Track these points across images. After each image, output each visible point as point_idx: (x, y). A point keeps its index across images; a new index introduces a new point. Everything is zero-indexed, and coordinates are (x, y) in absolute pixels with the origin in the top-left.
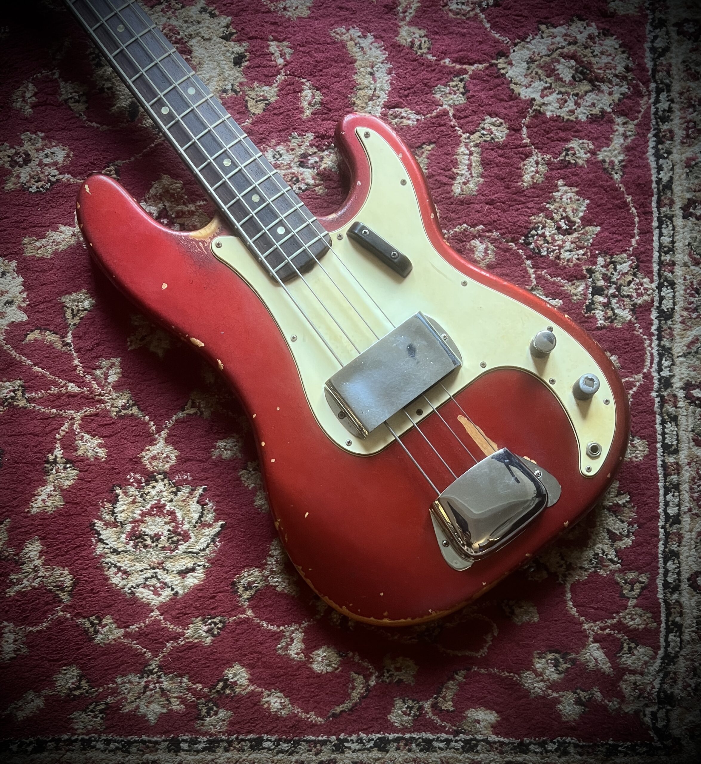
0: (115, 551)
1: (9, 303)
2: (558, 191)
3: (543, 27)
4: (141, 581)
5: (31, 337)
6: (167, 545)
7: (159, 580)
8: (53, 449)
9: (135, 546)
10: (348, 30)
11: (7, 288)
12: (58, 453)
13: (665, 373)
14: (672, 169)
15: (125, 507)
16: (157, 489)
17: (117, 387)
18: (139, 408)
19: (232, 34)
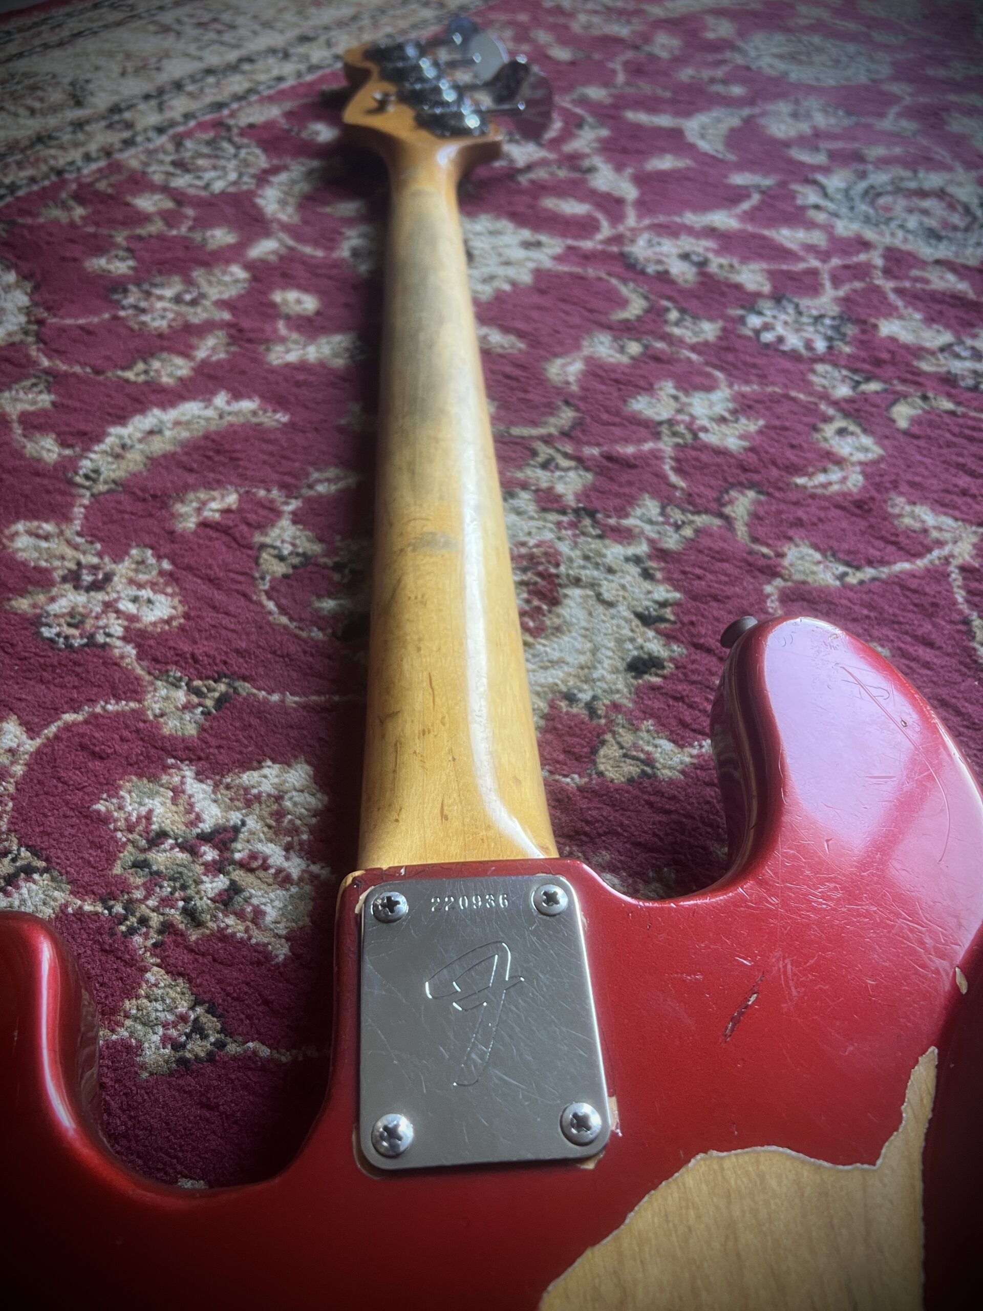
19: (662, 619)
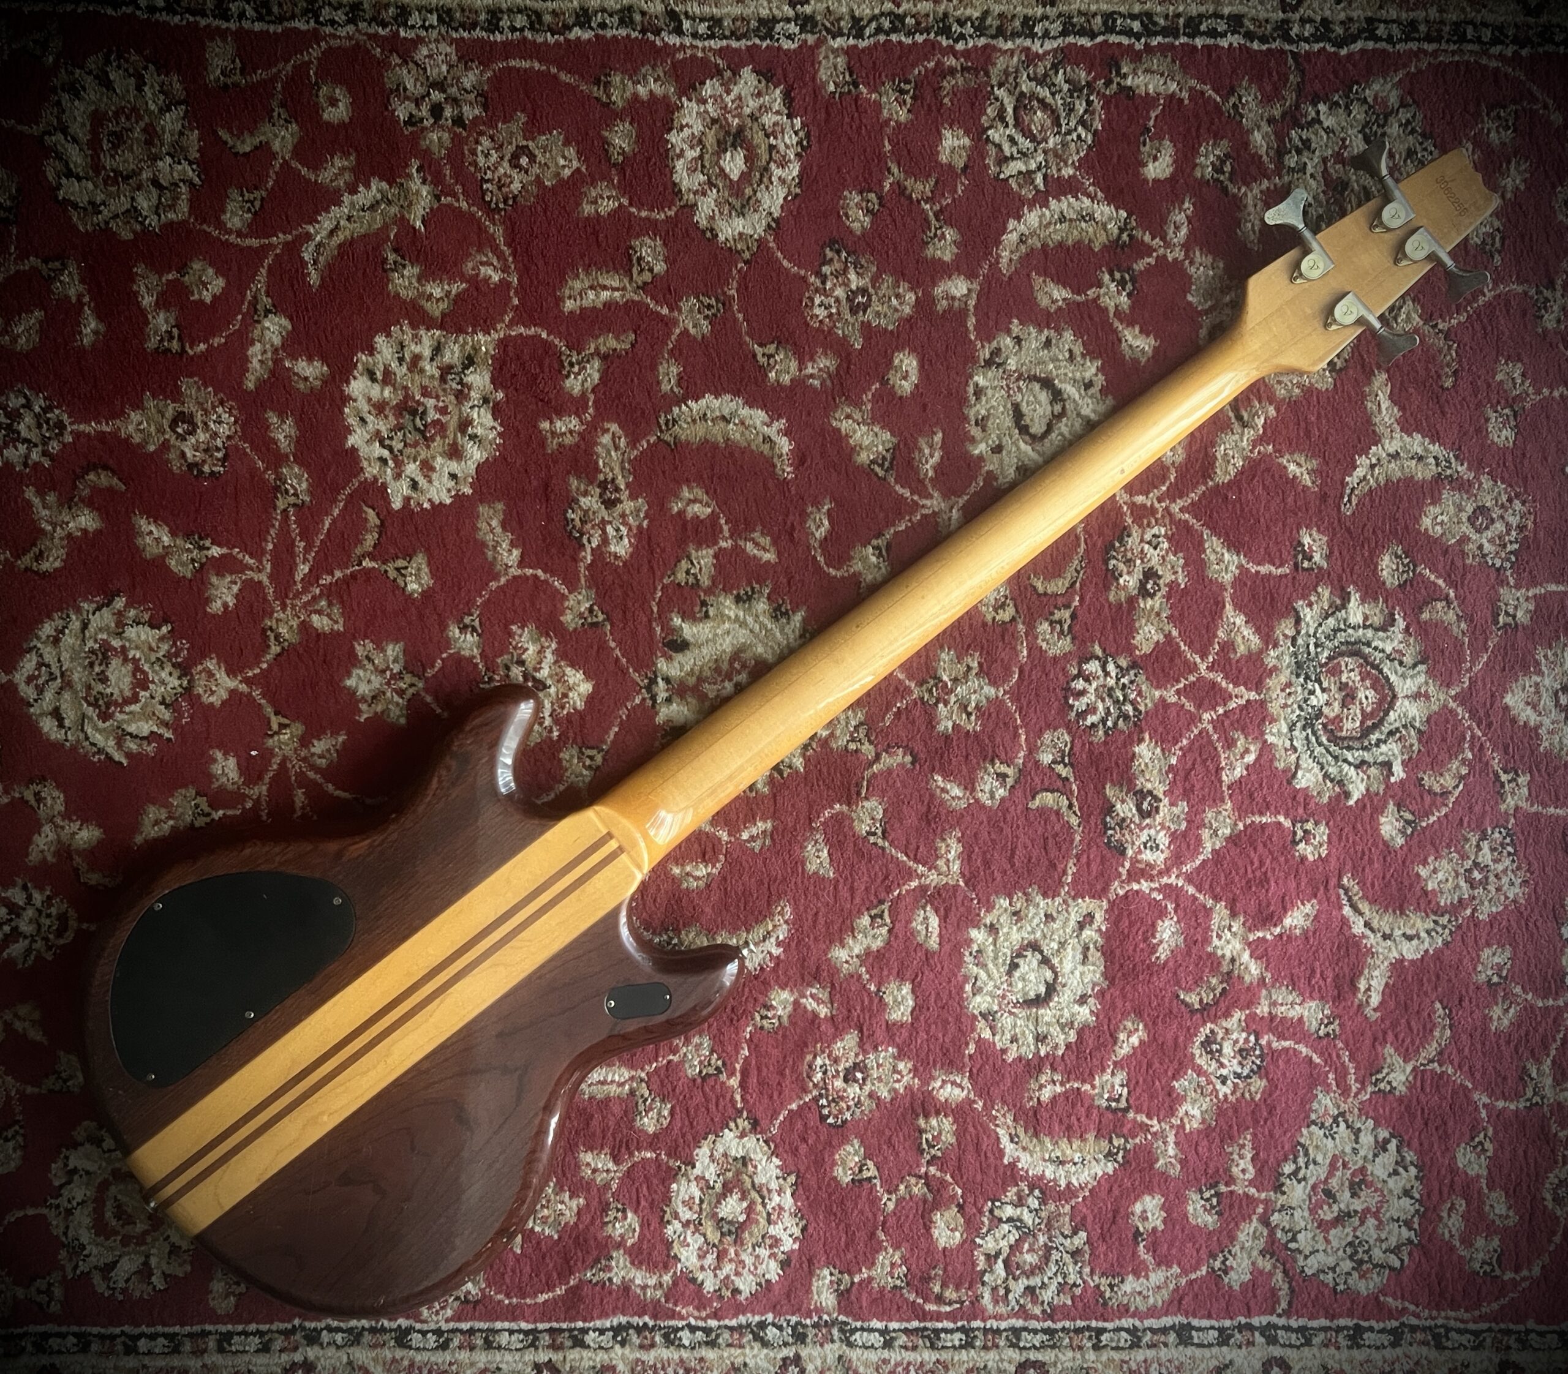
0: (85, 626)
1: (414, 485)
2: (571, 1198)
3: (792, 1179)
4: (47, 658)
5: (371, 514)
6: (94, 693)
7: (47, 682)
8: (220, 545)
9: (92, 651)
10: (786, 922)
11: (436, 483)
12: (216, 551)
13: (325, 1336)
14: (601, 1348)
15: (143, 637)
16: (168, 679)
17: (305, 627)
18: (279, 655)
